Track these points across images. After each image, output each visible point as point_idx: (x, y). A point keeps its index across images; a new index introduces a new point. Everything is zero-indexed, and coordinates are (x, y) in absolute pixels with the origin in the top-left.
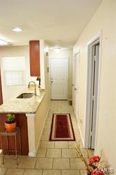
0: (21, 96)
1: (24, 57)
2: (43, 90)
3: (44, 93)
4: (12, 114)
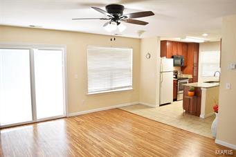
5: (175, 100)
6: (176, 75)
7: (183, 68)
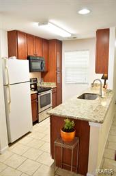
0: (83, 97)
1: (88, 52)
2: (110, 91)
3: (111, 95)
4: (71, 119)
5: (35, 122)
6: (35, 85)
7: (43, 74)
